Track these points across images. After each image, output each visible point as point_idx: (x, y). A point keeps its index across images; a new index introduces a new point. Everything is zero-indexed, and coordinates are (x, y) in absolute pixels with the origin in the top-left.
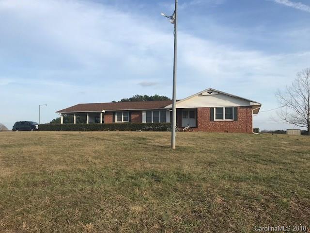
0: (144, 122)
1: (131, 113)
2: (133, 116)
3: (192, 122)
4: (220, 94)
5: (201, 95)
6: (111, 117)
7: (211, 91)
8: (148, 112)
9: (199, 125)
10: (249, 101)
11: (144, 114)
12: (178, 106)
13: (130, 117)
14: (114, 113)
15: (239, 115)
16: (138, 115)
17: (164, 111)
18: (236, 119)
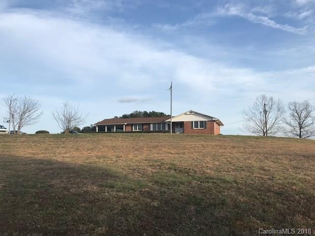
0: (152, 129)
1: (143, 125)
2: (145, 127)
3: (181, 129)
4: (196, 114)
5: (186, 114)
6: (130, 127)
7: (191, 112)
8: (154, 124)
9: (185, 131)
10: (212, 118)
11: (151, 125)
12: (173, 120)
13: (143, 127)
14: (132, 125)
15: (207, 125)
16: (148, 126)
17: (164, 124)
18: (205, 128)
